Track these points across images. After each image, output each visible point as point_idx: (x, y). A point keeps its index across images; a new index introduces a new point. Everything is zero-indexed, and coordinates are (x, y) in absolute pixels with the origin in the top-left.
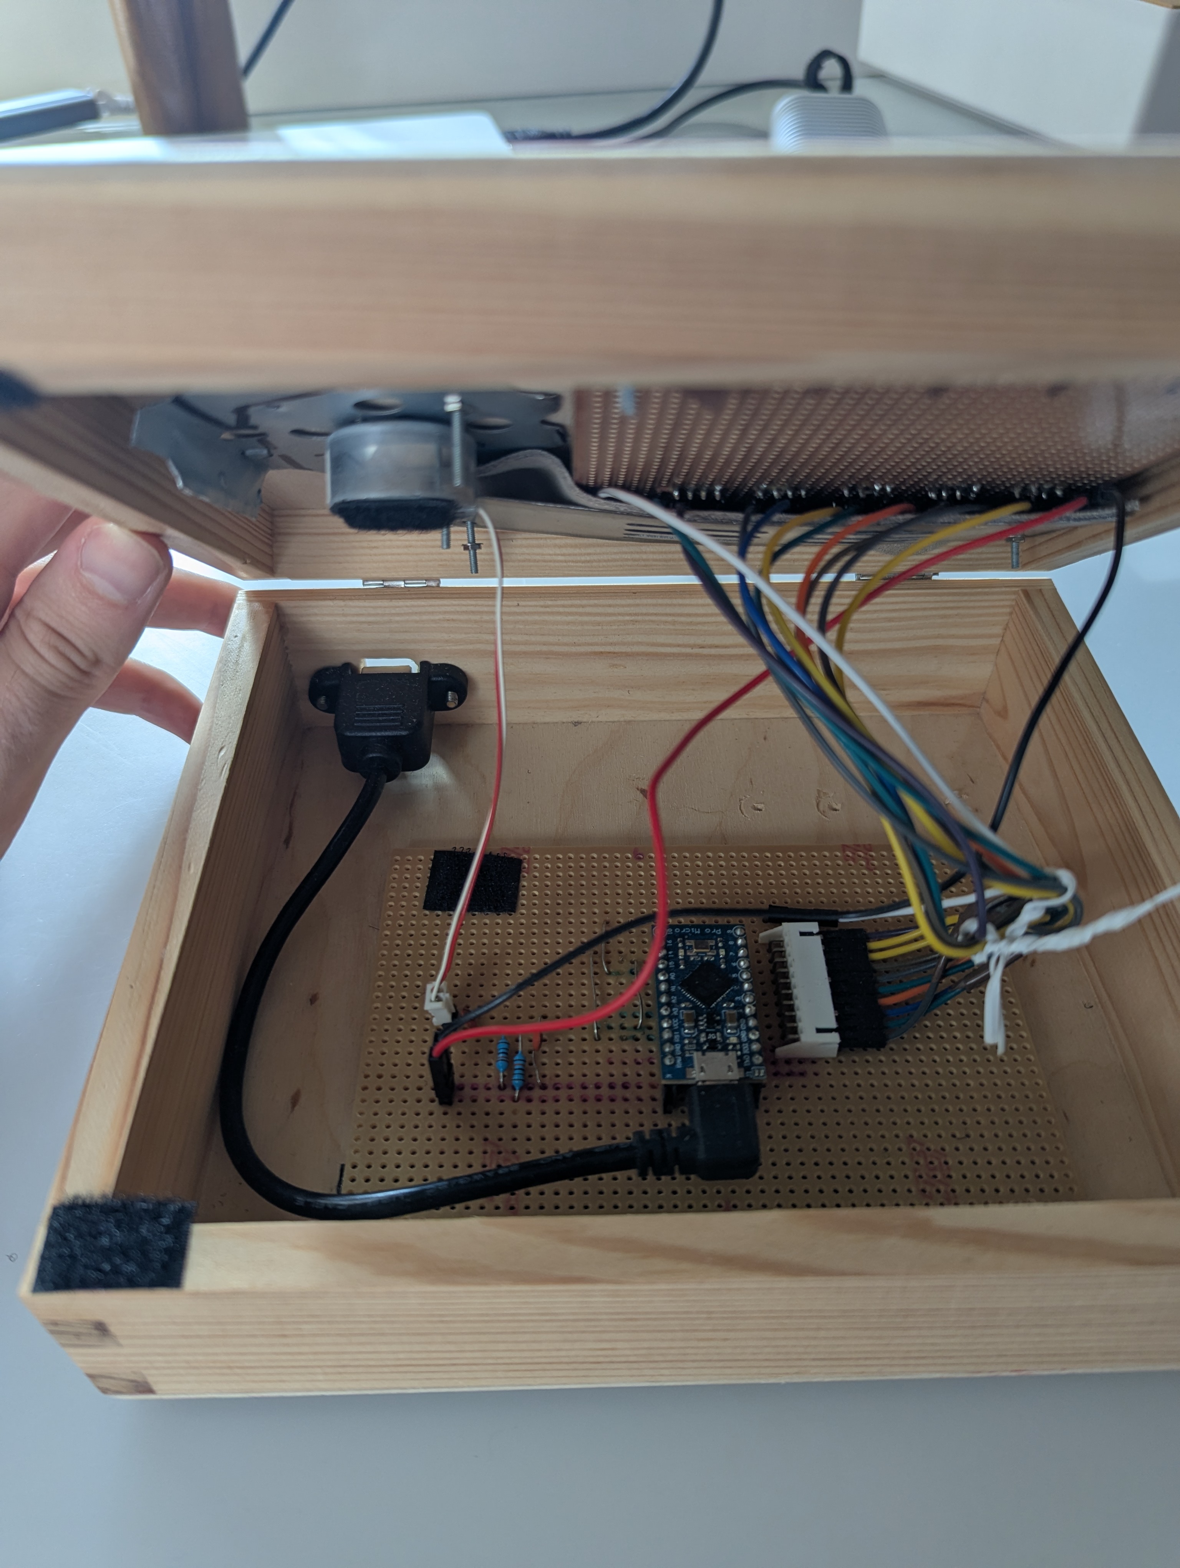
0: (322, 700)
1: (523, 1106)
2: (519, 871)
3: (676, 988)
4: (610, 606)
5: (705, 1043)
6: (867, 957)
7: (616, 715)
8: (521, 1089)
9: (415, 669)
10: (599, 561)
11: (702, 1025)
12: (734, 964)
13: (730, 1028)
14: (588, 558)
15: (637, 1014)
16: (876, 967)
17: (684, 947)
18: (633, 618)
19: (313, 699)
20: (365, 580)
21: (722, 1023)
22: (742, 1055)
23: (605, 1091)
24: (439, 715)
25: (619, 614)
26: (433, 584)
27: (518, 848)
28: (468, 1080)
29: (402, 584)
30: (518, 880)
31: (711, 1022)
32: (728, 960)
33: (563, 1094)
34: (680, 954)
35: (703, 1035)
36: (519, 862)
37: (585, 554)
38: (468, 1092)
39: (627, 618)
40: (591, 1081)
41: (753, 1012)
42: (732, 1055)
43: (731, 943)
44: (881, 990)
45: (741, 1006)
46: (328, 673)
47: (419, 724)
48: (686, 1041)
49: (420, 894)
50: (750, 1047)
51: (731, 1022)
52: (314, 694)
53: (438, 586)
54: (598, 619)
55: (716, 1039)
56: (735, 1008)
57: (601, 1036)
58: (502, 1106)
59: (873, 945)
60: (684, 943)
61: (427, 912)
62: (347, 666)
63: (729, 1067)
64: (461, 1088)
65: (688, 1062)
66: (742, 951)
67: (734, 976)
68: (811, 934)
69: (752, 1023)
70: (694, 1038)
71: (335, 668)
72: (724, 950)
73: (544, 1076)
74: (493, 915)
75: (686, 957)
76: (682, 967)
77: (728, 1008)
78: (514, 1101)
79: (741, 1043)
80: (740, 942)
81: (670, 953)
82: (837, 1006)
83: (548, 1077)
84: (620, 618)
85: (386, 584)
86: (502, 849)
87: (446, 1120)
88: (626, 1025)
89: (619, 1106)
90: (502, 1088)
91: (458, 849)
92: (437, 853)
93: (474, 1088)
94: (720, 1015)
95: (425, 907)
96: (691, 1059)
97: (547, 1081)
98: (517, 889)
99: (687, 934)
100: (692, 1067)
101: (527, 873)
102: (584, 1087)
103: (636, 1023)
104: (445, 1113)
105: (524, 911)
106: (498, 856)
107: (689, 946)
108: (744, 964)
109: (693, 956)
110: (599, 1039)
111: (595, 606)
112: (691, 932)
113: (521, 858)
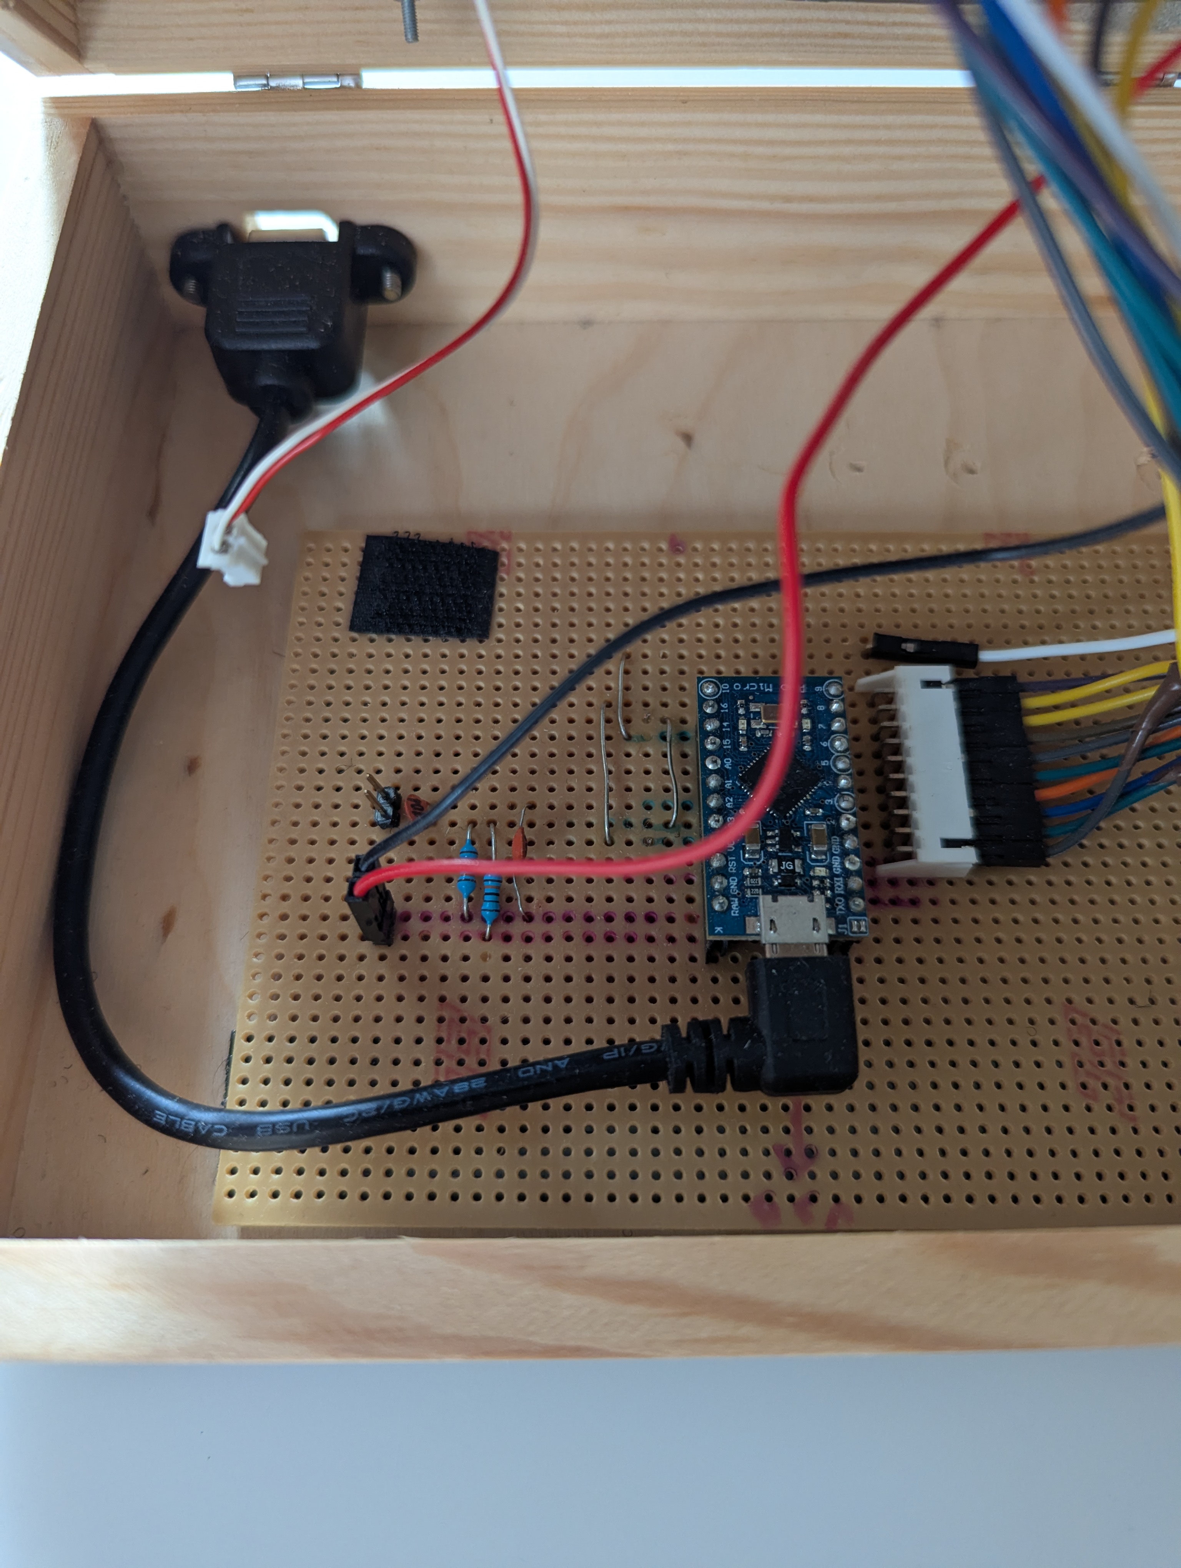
0: (191, 286)
1: (497, 948)
2: (494, 570)
3: (734, 783)
4: (642, 124)
5: (775, 875)
6: (1021, 723)
7: (644, 309)
8: (494, 922)
9: (332, 234)
10: (625, 35)
11: (773, 845)
12: (824, 744)
13: (816, 853)
14: (607, 29)
15: (670, 804)
16: (1035, 738)
17: (747, 716)
18: (680, 147)
19: (177, 284)
20: (237, 78)
21: (803, 841)
22: (834, 896)
23: (619, 927)
24: (374, 310)
25: (657, 140)
26: (349, 82)
27: (492, 533)
28: (416, 906)
29: (298, 83)
30: (492, 585)
31: (786, 841)
32: (817, 736)
33: (557, 929)
34: (741, 727)
35: (774, 863)
36: (494, 556)
37: (601, 23)
38: (415, 926)
39: (670, 147)
40: (599, 908)
41: (852, 826)
42: (819, 899)
43: (821, 708)
44: (1041, 776)
45: (835, 814)
46: (195, 240)
47: (337, 328)
48: (747, 872)
49: (345, 604)
50: (846, 885)
51: (818, 843)
52: (177, 274)
53: (358, 86)
54: (623, 147)
55: (793, 871)
56: (824, 818)
57: (615, 838)
58: (467, 948)
59: (1032, 702)
60: (747, 709)
61: (355, 635)
62: (223, 227)
63: (815, 920)
64: (406, 917)
65: (750, 908)
66: (837, 724)
67: (823, 763)
68: (937, 684)
69: (850, 843)
70: (760, 867)
71: (206, 232)
72: (809, 721)
73: (530, 899)
74: (454, 641)
75: (751, 731)
76: (742, 749)
77: (815, 818)
78: (484, 939)
79: (832, 876)
80: (835, 707)
81: (725, 724)
82: (976, 801)
83: (535, 901)
84: (659, 147)
85: (273, 83)
86: (469, 533)
87: (382, 968)
88: (653, 821)
89: (640, 950)
90: (467, 919)
91: (401, 534)
92: (371, 540)
93: (426, 918)
94: (800, 829)
95: (352, 627)
96: (754, 901)
97: (533, 907)
98: (491, 599)
99: (752, 693)
100: (756, 915)
101: (508, 574)
102: (589, 919)
103: (667, 818)
104: (382, 958)
105: (501, 636)
106: (462, 545)
107: (755, 713)
108: (841, 745)
109: (760, 729)
110: (612, 843)
111: (620, 123)
112: (759, 689)
113: (498, 549)
